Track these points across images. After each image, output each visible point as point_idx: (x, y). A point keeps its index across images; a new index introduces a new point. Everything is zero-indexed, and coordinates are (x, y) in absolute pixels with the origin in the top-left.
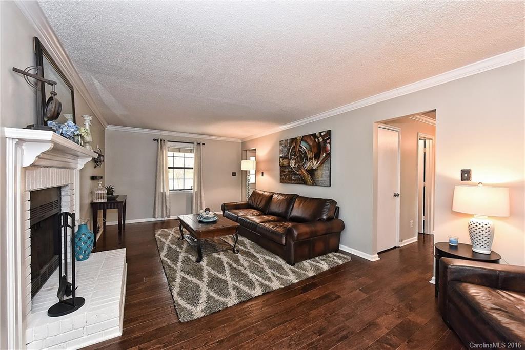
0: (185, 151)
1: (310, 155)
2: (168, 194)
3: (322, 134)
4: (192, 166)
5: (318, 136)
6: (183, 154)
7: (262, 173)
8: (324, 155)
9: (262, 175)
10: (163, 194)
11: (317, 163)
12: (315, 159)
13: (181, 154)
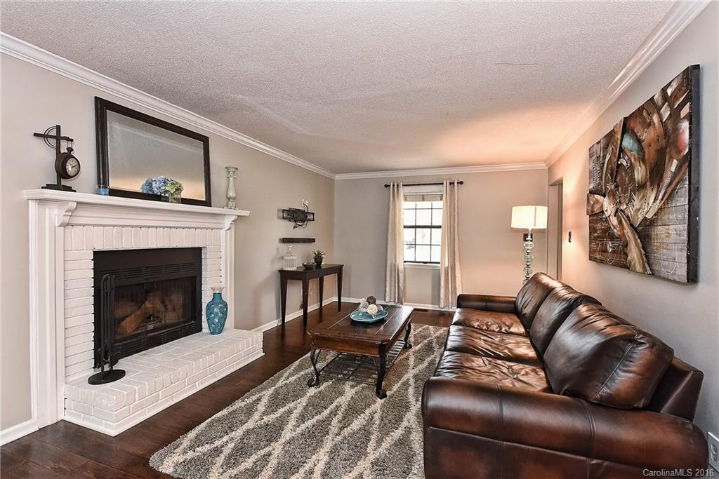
0: (433, 198)
1: (640, 173)
2: (401, 267)
3: (669, 91)
4: (440, 224)
5: (660, 103)
6: (430, 203)
7: (570, 233)
8: (675, 163)
9: (570, 241)
10: (395, 269)
11: (655, 199)
12: (652, 184)
13: (427, 204)
